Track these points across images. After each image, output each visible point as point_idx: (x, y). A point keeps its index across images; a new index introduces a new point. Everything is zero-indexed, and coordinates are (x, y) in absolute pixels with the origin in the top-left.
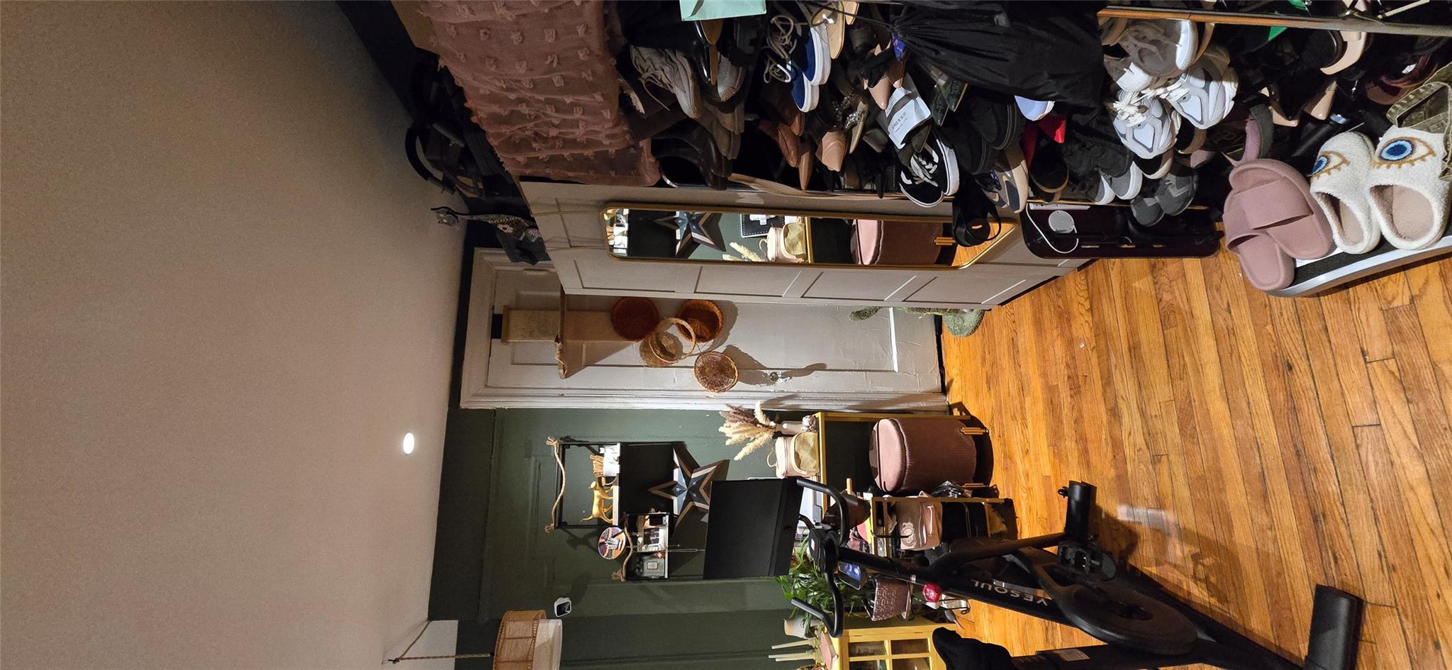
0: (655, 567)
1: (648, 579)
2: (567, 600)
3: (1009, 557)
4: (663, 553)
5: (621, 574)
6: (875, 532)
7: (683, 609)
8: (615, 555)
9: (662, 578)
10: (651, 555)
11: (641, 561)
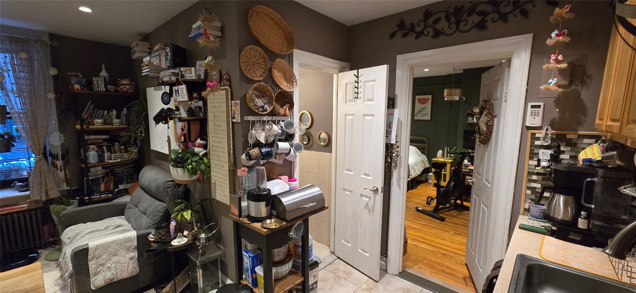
0: (470, 120)
1: (467, 118)
2: (464, 100)
3: (459, 189)
4: (473, 121)
5: (469, 112)
6: (470, 169)
7: (459, 126)
8: (474, 110)
9: (467, 121)
10: (473, 119)
11: (471, 116)
